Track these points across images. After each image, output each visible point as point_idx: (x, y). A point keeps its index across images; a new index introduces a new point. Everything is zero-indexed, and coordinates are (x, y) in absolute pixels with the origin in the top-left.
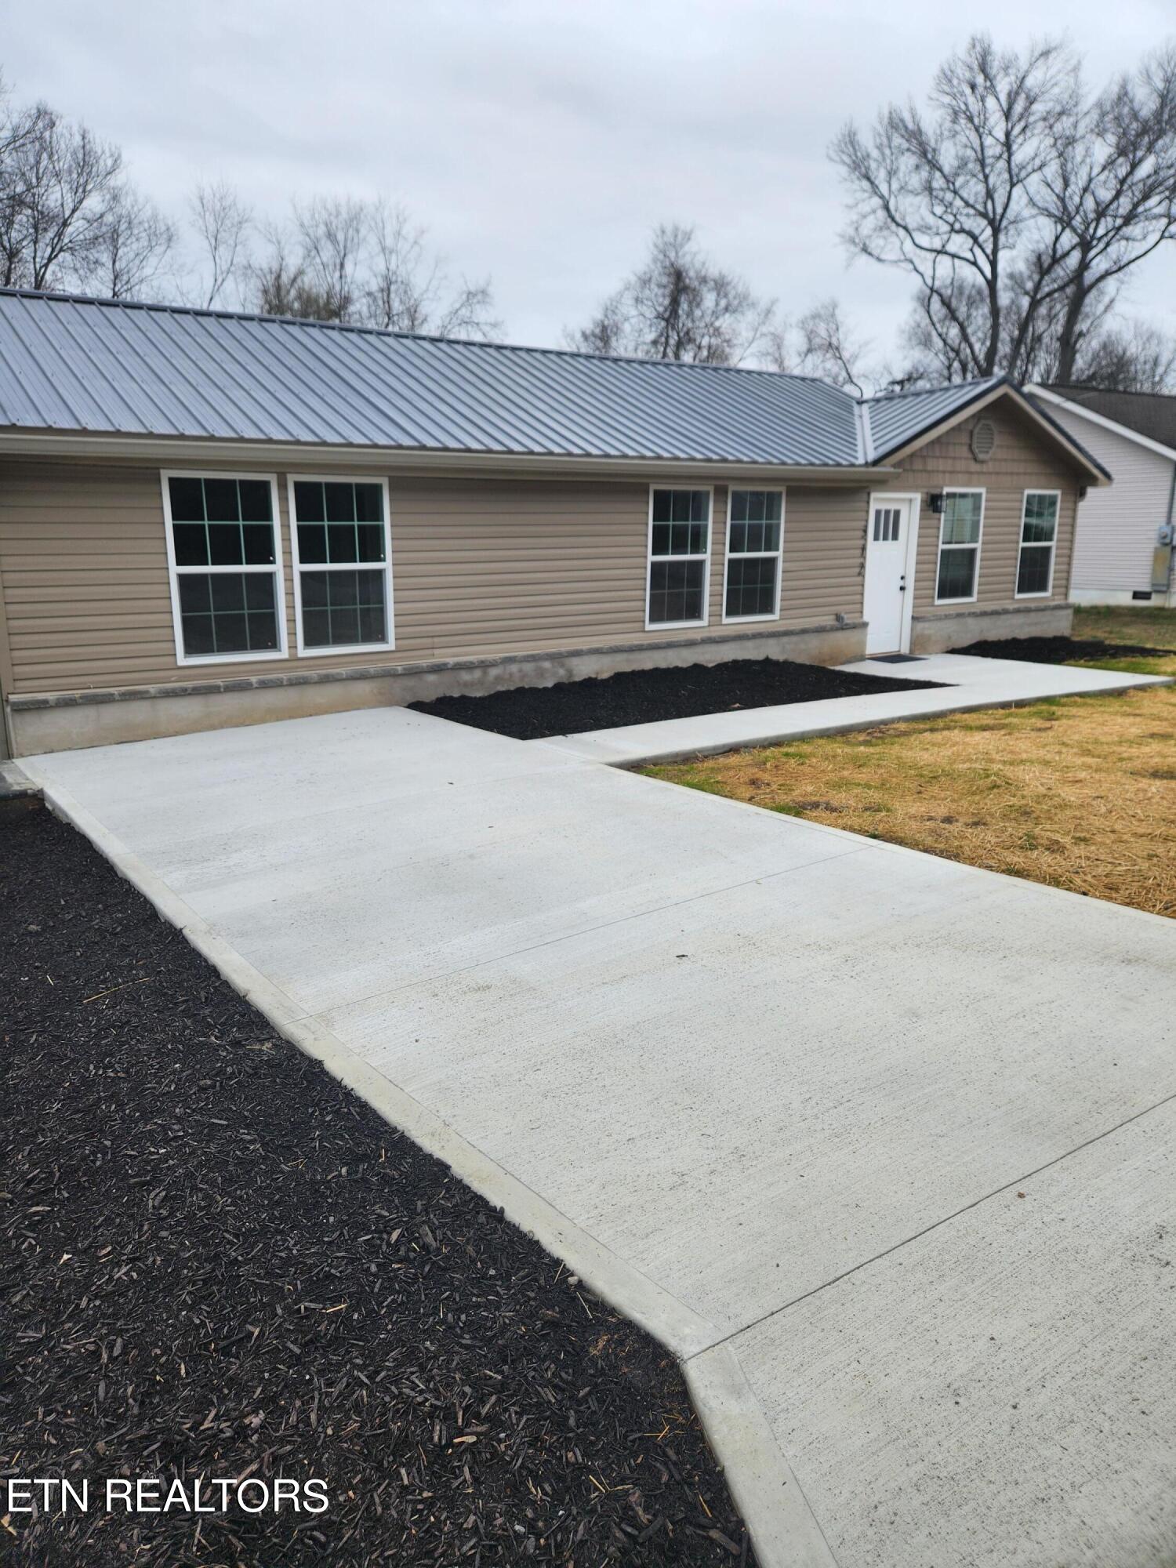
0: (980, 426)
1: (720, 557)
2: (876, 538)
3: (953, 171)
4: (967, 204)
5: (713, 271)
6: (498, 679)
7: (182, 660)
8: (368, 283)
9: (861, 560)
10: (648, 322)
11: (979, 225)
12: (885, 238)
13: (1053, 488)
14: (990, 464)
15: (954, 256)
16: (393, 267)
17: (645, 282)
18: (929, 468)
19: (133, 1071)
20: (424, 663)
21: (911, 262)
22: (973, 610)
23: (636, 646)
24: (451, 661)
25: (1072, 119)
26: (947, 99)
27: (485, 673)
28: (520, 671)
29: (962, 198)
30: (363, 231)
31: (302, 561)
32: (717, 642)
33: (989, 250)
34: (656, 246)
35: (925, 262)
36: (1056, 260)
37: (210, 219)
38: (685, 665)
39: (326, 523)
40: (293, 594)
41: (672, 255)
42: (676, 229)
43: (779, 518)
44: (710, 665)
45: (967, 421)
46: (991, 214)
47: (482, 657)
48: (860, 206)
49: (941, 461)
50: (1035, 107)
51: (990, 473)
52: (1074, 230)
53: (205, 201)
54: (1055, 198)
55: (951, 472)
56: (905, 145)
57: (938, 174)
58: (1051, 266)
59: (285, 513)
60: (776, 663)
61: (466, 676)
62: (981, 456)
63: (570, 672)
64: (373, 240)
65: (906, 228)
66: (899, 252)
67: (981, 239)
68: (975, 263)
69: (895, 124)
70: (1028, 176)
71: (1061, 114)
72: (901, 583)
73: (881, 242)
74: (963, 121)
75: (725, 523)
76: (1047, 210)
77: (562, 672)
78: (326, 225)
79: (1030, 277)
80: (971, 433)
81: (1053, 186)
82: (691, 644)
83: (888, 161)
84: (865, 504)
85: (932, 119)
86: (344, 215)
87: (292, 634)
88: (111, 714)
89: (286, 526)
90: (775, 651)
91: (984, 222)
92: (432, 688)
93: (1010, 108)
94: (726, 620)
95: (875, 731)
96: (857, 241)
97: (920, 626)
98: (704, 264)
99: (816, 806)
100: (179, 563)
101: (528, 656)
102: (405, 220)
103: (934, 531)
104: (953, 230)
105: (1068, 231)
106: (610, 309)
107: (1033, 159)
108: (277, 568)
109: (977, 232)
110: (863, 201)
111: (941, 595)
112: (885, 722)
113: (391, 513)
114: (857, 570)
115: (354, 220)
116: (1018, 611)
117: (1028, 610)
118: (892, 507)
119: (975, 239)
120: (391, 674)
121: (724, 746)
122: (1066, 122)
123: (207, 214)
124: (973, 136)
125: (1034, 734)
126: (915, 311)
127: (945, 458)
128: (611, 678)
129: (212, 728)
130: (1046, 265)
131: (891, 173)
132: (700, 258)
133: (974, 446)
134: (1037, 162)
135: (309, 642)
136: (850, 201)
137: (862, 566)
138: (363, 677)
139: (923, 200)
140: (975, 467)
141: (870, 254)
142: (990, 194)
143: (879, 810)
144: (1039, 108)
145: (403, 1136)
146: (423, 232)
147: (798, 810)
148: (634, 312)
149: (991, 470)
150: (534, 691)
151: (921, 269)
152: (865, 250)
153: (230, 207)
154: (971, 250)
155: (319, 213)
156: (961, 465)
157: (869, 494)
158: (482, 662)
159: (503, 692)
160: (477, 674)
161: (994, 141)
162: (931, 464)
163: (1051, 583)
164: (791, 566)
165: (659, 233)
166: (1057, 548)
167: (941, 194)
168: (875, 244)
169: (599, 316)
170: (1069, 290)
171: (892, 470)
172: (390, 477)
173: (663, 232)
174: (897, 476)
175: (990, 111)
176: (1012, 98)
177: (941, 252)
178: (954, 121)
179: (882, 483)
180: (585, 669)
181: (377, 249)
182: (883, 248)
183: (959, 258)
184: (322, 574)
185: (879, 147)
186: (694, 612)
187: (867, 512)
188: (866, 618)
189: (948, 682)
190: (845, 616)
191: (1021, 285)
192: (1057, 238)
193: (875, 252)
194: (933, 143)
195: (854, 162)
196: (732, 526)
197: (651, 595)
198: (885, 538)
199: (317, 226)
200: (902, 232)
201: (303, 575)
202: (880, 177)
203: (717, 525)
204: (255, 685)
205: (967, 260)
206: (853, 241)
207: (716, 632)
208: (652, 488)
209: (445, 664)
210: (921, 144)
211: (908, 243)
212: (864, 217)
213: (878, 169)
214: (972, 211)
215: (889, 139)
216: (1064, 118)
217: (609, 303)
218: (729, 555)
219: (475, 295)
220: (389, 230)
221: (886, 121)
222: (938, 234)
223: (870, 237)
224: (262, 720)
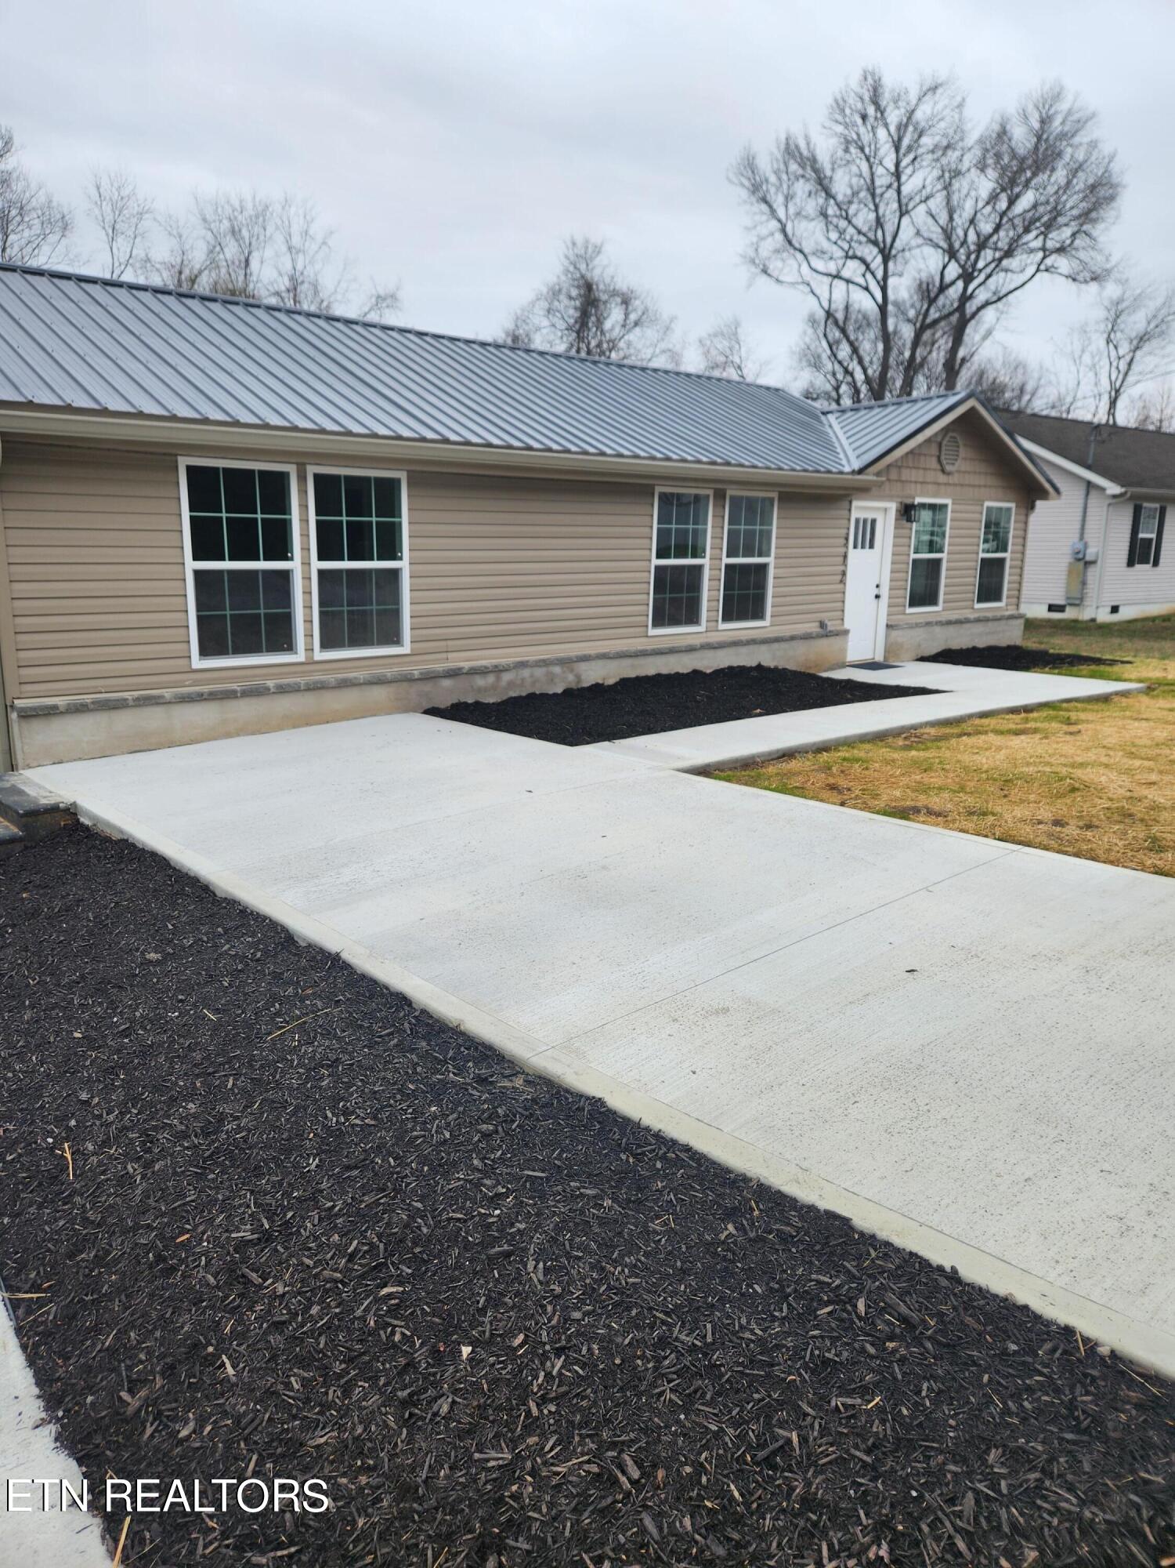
0: (947, 439)
1: (717, 562)
2: (855, 547)
3: (846, 200)
4: (859, 232)
5: (622, 285)
6: (511, 684)
7: (197, 662)
8: (275, 281)
9: (842, 568)
10: (559, 334)
11: (870, 253)
12: (783, 260)
13: (1008, 501)
14: (956, 475)
15: (848, 281)
16: (299, 267)
17: (555, 293)
18: (904, 478)
19: (384, 1116)
20: (440, 667)
21: (808, 285)
22: (939, 619)
23: (641, 651)
24: (466, 665)
25: (958, 153)
26: (840, 129)
27: (498, 679)
28: (532, 676)
29: (855, 227)
30: (270, 229)
31: (320, 558)
32: (715, 648)
33: (880, 274)
34: (567, 257)
35: (822, 286)
36: (943, 288)
37: (107, 208)
38: (685, 671)
39: (344, 519)
40: (310, 593)
41: (583, 267)
42: (587, 241)
43: (771, 524)
44: (708, 671)
45: (936, 435)
46: (882, 245)
47: (495, 662)
48: (758, 228)
49: (914, 472)
50: (924, 140)
51: (955, 485)
52: (957, 261)
53: (101, 190)
54: (940, 230)
55: (922, 483)
56: (800, 172)
57: (832, 202)
58: (937, 297)
59: (304, 506)
60: (769, 669)
61: (480, 682)
62: (948, 468)
63: (578, 677)
64: (279, 238)
65: (801, 251)
66: (797, 274)
67: (873, 266)
68: (867, 289)
69: (791, 151)
70: (914, 207)
71: (948, 147)
72: (876, 591)
73: (779, 264)
74: (853, 150)
75: (723, 528)
76: (931, 240)
77: (571, 677)
78: (230, 220)
79: (913, 306)
80: (940, 445)
81: (937, 218)
82: (691, 649)
83: (785, 186)
84: (847, 512)
85: (825, 147)
86: (250, 211)
87: (309, 635)
88: (124, 721)
89: (305, 521)
90: (767, 657)
91: (875, 250)
92: (448, 693)
93: (900, 139)
94: (722, 626)
95: (910, 736)
96: (757, 261)
97: (894, 633)
98: (613, 277)
99: (917, 810)
100: (196, 558)
101: (540, 661)
102: (313, 220)
103: (906, 541)
104: (847, 257)
105: (953, 261)
106: (520, 320)
107: (921, 191)
108: (294, 565)
109: (869, 259)
110: (762, 223)
111: (912, 605)
112: (915, 727)
113: (409, 509)
114: (839, 577)
115: (261, 215)
116: (978, 620)
117: (987, 620)
118: (870, 516)
119: (868, 266)
120: (408, 679)
121: (778, 751)
122: (953, 156)
123: (104, 203)
124: (864, 166)
125: (1068, 738)
126: (805, 333)
127: (918, 468)
128: (616, 684)
129: (228, 735)
130: (932, 295)
131: (788, 198)
132: (609, 271)
133: (943, 457)
134: (924, 194)
135: (325, 645)
136: (750, 224)
137: (844, 574)
138: (379, 681)
139: (818, 225)
140: (942, 478)
141: (769, 275)
142: (879, 223)
143: (985, 814)
144: (927, 141)
145: (761, 1185)
146: (331, 233)
147: (903, 813)
148: (546, 323)
149: (957, 482)
150: (544, 696)
151: (817, 292)
152: (765, 271)
153: (129, 196)
154: (864, 276)
155: (223, 207)
156: (931, 476)
157: (851, 502)
158: (496, 666)
159: (515, 698)
160: (491, 679)
161: (885, 171)
162: (906, 474)
163: (1005, 592)
164: (781, 572)
165: (570, 245)
166: (1011, 560)
167: (835, 220)
168: (775, 266)
169: (510, 326)
170: (954, 318)
171: (875, 478)
172: (408, 471)
173: (574, 244)
174: (880, 485)
175: (881, 142)
176: (902, 128)
177: (837, 276)
178: (846, 150)
179: (863, 490)
180: (594, 674)
181: (284, 248)
182: (781, 270)
183: (853, 283)
184: (339, 572)
185: (777, 172)
186: (692, 618)
187: (849, 520)
188: (847, 626)
189: (941, 688)
190: (829, 623)
191: (904, 313)
192: (944, 267)
193: (775, 274)
194: (828, 173)
195: (753, 185)
196: (729, 530)
197: (654, 599)
198: (863, 547)
199: (221, 221)
200: (799, 256)
201: (322, 573)
202: (778, 201)
203: (715, 530)
204: (272, 690)
205: (860, 286)
206: (753, 261)
207: (714, 638)
208: (658, 490)
209: (460, 669)
210: (816, 171)
211: (805, 268)
212: (762, 238)
213: (776, 194)
214: (863, 239)
215: (786, 164)
216: (950, 152)
217: (519, 312)
218: (726, 561)
219: (384, 299)
220: (296, 229)
221: (783, 146)
222: (831, 258)
223: (769, 258)
224: (279, 728)
